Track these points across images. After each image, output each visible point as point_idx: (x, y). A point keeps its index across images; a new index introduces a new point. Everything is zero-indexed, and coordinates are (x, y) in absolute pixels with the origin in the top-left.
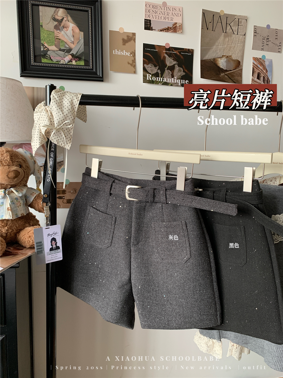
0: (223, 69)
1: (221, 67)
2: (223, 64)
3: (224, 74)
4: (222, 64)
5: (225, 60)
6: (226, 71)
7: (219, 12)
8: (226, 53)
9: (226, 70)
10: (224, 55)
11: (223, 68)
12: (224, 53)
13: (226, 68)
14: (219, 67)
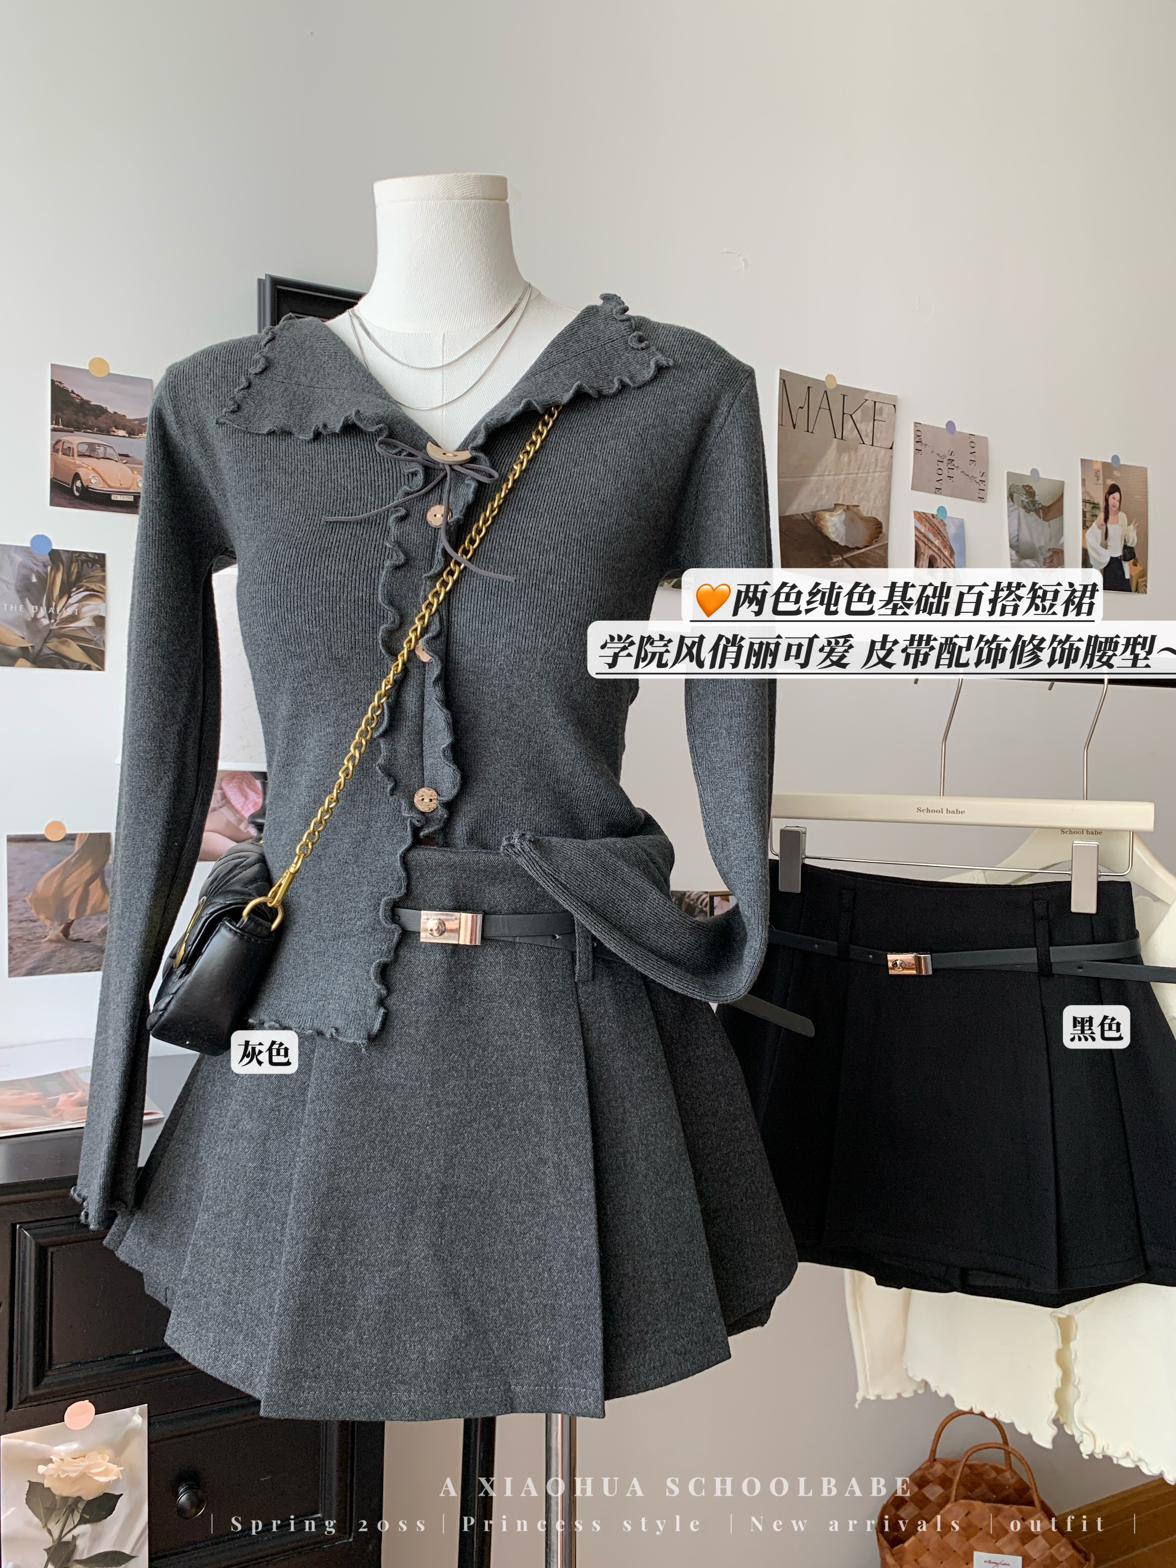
0: (837, 543)
1: (833, 537)
2: (837, 529)
3: (841, 558)
4: (834, 529)
5: (843, 517)
6: (847, 549)
7: (824, 379)
8: (844, 496)
9: (845, 547)
10: (840, 502)
11: (837, 540)
12: (839, 498)
13: (847, 540)
14: (826, 538)
